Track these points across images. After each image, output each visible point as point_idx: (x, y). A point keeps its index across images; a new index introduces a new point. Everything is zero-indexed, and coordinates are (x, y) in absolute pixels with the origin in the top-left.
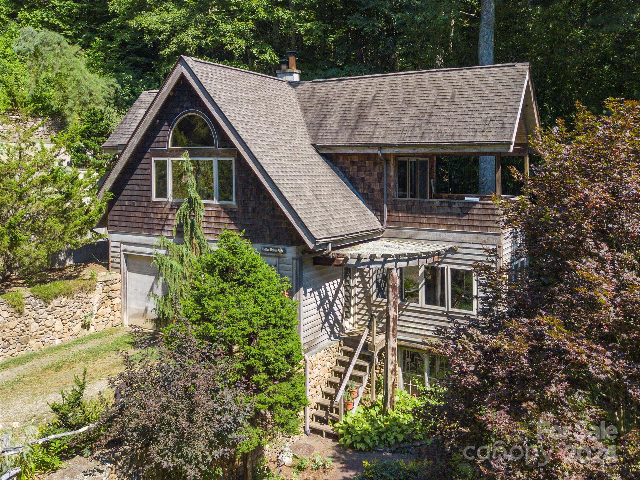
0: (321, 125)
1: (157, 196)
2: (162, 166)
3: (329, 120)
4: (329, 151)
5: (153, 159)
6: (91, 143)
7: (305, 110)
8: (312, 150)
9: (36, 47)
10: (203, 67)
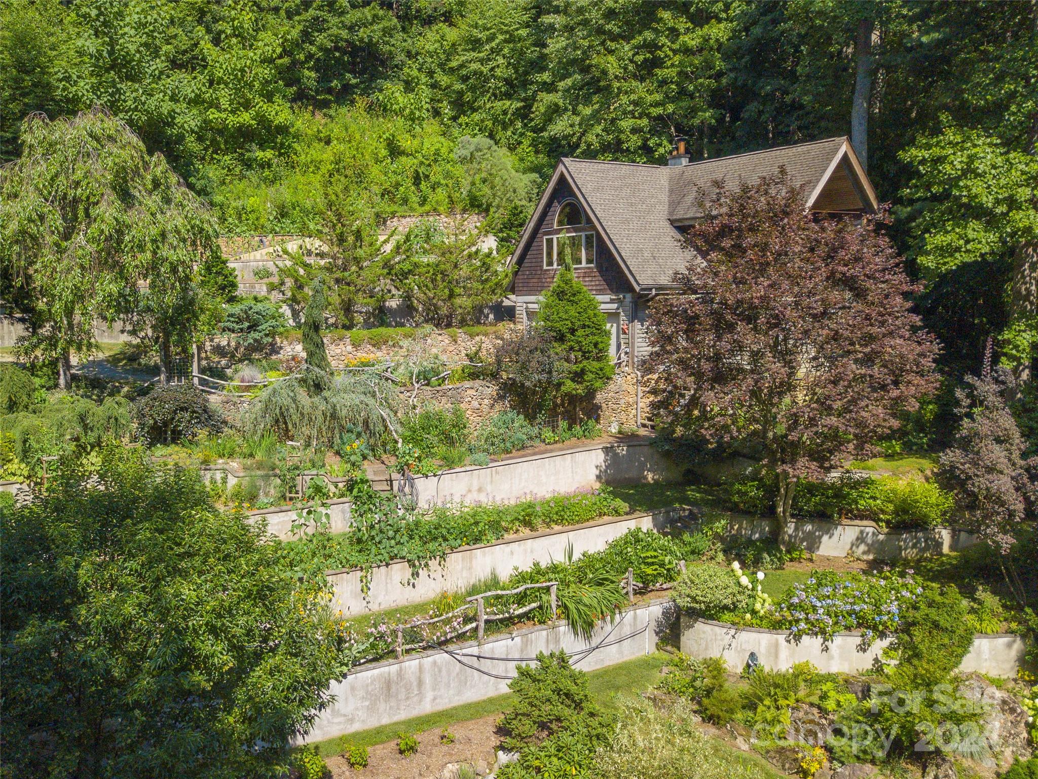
0: (679, 203)
1: (547, 265)
2: (550, 242)
3: (686, 199)
4: (680, 224)
5: (545, 237)
6: (512, 233)
7: (671, 191)
8: (667, 224)
9: (472, 154)
10: (578, 165)
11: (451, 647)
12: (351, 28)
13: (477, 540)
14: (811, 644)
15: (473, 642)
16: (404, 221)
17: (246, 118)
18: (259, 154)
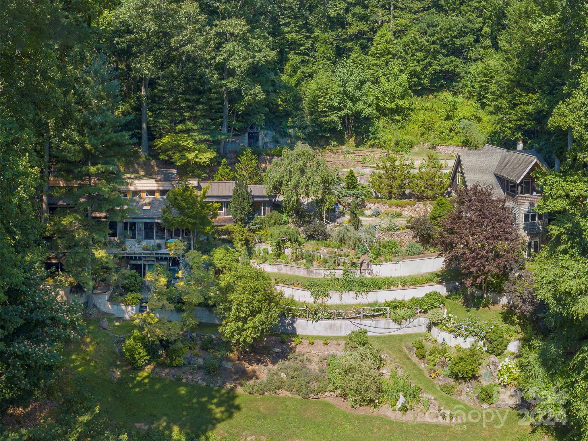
5: (458, 173)
11: (351, 320)
12: (442, 66)
13: (380, 288)
14: (460, 339)
15: (359, 320)
16: (442, 147)
17: (392, 106)
18: (397, 117)
